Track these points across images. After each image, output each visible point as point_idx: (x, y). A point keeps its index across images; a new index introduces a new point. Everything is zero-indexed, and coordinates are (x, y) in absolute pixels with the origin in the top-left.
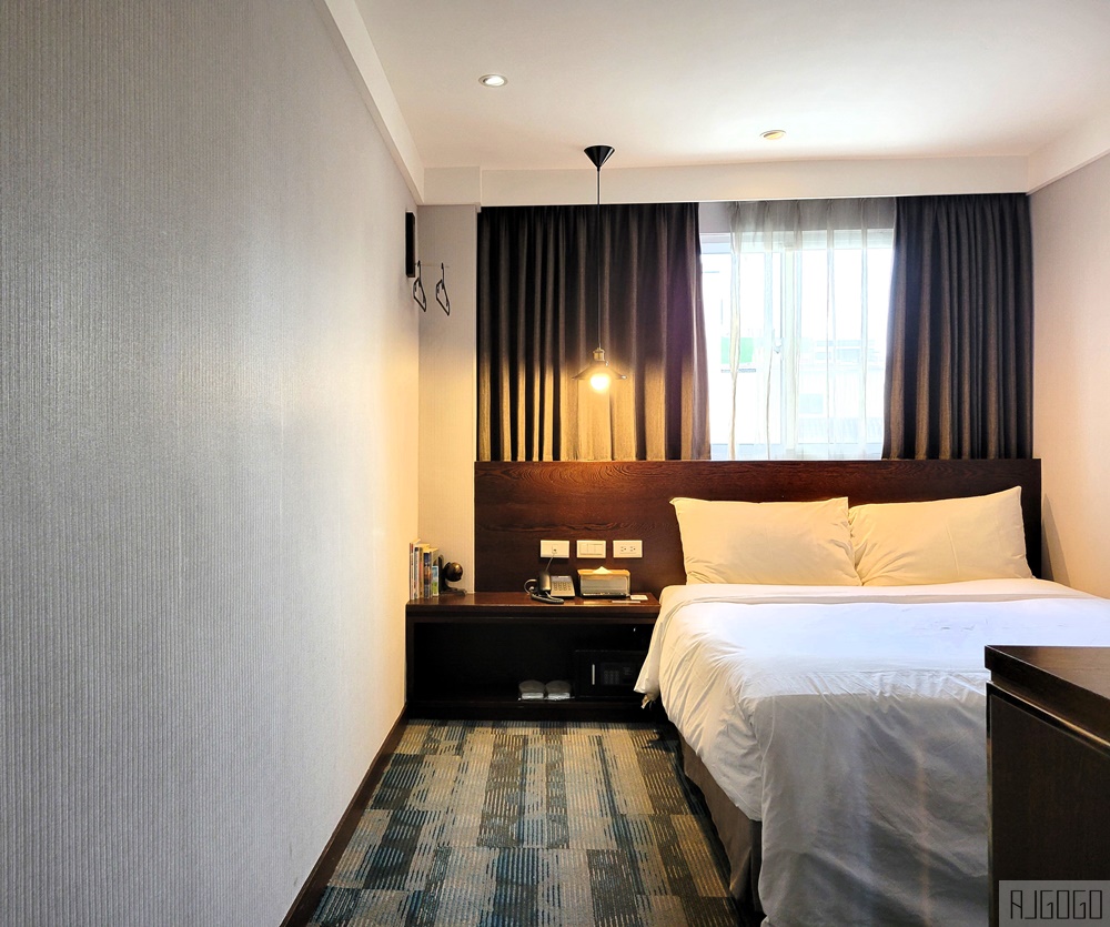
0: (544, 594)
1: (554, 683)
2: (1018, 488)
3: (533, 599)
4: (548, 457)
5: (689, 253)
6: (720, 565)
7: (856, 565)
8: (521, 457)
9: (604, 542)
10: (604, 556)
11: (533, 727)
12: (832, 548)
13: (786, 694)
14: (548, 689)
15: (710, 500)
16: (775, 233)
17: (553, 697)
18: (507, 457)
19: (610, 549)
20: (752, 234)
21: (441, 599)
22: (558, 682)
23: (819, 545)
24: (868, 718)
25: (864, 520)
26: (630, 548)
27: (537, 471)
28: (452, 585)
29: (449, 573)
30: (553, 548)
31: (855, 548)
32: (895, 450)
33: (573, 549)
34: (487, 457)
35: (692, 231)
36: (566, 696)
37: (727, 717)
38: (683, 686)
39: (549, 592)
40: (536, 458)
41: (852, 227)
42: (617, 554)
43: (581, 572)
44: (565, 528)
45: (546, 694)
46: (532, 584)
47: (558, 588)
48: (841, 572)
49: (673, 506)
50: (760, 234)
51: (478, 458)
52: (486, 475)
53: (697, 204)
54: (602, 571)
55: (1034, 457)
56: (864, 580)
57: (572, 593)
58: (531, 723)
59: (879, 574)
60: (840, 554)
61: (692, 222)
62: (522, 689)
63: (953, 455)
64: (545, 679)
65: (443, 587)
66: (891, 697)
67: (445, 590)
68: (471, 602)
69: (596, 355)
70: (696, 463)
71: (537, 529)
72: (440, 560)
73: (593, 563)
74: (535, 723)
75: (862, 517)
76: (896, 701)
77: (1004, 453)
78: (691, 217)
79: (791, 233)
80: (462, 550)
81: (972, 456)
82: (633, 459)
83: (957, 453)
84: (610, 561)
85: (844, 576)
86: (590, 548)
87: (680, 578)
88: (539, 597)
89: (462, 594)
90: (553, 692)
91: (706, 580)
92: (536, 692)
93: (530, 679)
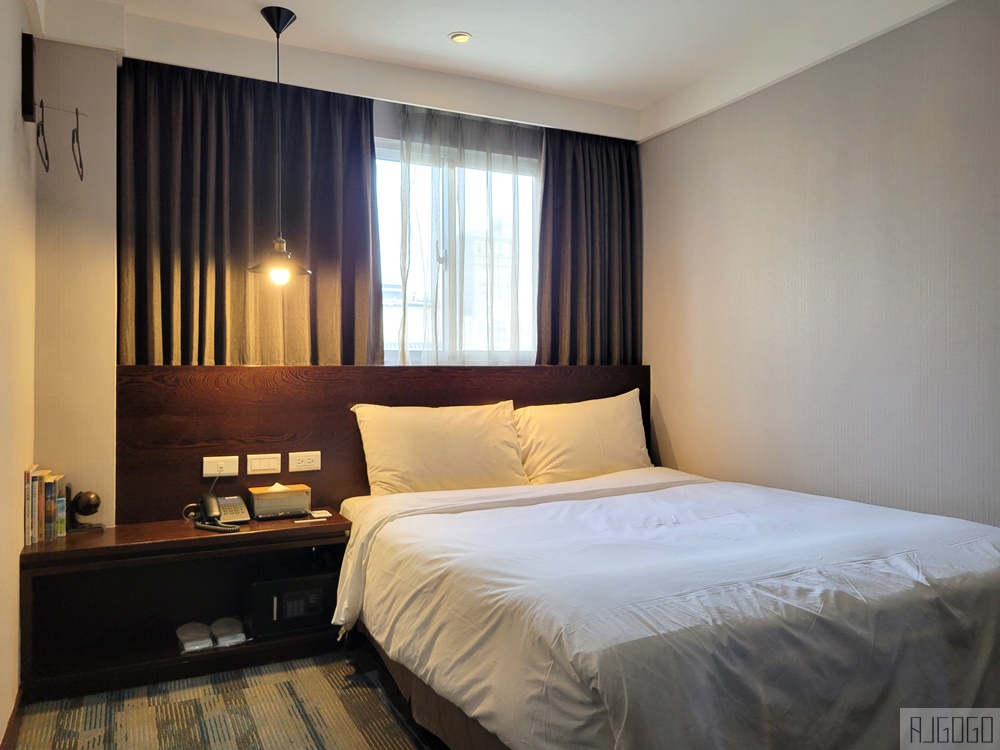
0: (213, 520)
1: (220, 622)
2: (637, 390)
3: (197, 528)
4: (209, 360)
5: (364, 152)
6: (406, 473)
7: (523, 463)
8: (177, 361)
9: (279, 455)
10: (279, 471)
11: (202, 684)
12: (504, 448)
13: (625, 641)
14: (216, 633)
15: (391, 406)
16: (442, 147)
17: (226, 642)
18: (158, 359)
19: (285, 462)
20: (420, 145)
21: (70, 540)
22: (226, 619)
23: (495, 447)
24: (713, 655)
25: (529, 421)
26: (306, 460)
27: (199, 377)
28: (83, 519)
29: (81, 505)
30: (219, 465)
31: (523, 448)
32: (546, 357)
33: (243, 464)
34: (131, 359)
35: (367, 130)
36: (241, 638)
37: (543, 677)
38: (426, 624)
39: (219, 517)
40: (195, 362)
41: (505, 152)
42: (293, 467)
43: (253, 490)
44: (233, 442)
45: (215, 640)
46: (192, 509)
47: (228, 512)
48: (513, 472)
49: (354, 414)
50: (427, 146)
51: (118, 362)
52: (132, 381)
53: (371, 101)
54: (278, 487)
55: (644, 363)
56: (531, 477)
57: (247, 518)
58: (198, 679)
59: (544, 471)
60: (512, 453)
61: (366, 120)
62: (181, 636)
63: (588, 362)
64: (207, 618)
65: (72, 523)
66: (724, 624)
67: (74, 527)
68: (109, 541)
69: (277, 245)
70: (371, 367)
71: (199, 445)
72: (68, 490)
73: (267, 479)
74: (204, 679)
75: (527, 419)
76: (730, 629)
77: (624, 361)
78: (366, 115)
79: (456, 150)
80: (99, 474)
81: (602, 363)
82: (308, 363)
83: (591, 361)
84: (285, 476)
85: (517, 475)
86: (263, 463)
87: (364, 488)
88: (207, 525)
89: (99, 530)
90: (223, 635)
91: (394, 489)
92: (203, 638)
93: (190, 621)
